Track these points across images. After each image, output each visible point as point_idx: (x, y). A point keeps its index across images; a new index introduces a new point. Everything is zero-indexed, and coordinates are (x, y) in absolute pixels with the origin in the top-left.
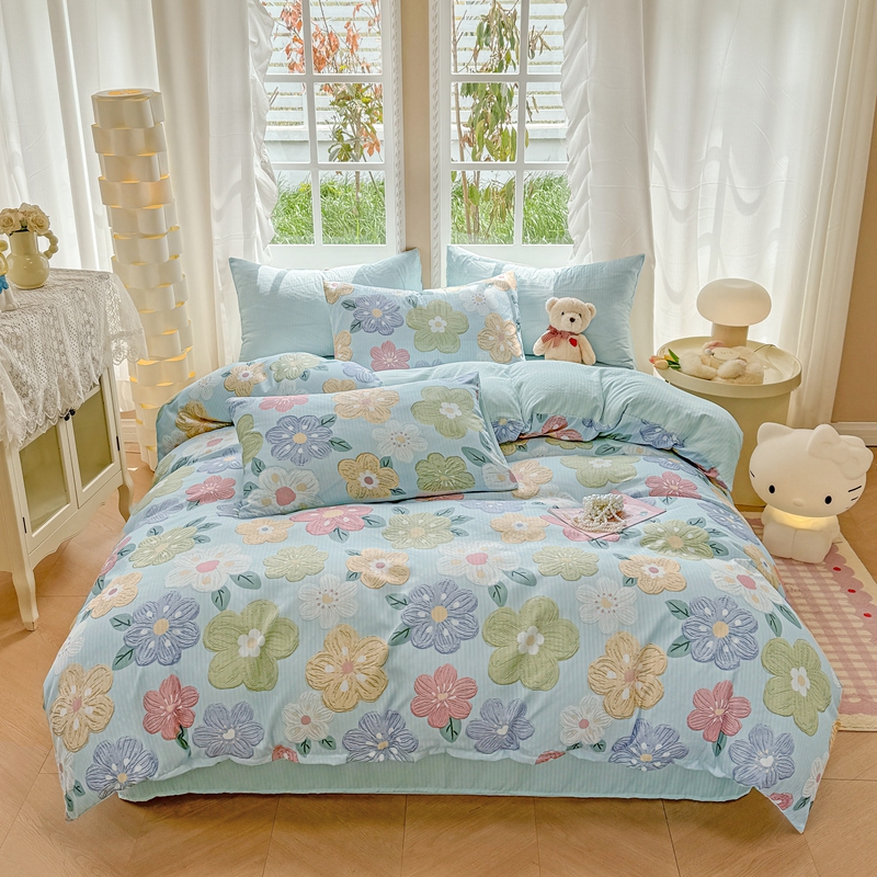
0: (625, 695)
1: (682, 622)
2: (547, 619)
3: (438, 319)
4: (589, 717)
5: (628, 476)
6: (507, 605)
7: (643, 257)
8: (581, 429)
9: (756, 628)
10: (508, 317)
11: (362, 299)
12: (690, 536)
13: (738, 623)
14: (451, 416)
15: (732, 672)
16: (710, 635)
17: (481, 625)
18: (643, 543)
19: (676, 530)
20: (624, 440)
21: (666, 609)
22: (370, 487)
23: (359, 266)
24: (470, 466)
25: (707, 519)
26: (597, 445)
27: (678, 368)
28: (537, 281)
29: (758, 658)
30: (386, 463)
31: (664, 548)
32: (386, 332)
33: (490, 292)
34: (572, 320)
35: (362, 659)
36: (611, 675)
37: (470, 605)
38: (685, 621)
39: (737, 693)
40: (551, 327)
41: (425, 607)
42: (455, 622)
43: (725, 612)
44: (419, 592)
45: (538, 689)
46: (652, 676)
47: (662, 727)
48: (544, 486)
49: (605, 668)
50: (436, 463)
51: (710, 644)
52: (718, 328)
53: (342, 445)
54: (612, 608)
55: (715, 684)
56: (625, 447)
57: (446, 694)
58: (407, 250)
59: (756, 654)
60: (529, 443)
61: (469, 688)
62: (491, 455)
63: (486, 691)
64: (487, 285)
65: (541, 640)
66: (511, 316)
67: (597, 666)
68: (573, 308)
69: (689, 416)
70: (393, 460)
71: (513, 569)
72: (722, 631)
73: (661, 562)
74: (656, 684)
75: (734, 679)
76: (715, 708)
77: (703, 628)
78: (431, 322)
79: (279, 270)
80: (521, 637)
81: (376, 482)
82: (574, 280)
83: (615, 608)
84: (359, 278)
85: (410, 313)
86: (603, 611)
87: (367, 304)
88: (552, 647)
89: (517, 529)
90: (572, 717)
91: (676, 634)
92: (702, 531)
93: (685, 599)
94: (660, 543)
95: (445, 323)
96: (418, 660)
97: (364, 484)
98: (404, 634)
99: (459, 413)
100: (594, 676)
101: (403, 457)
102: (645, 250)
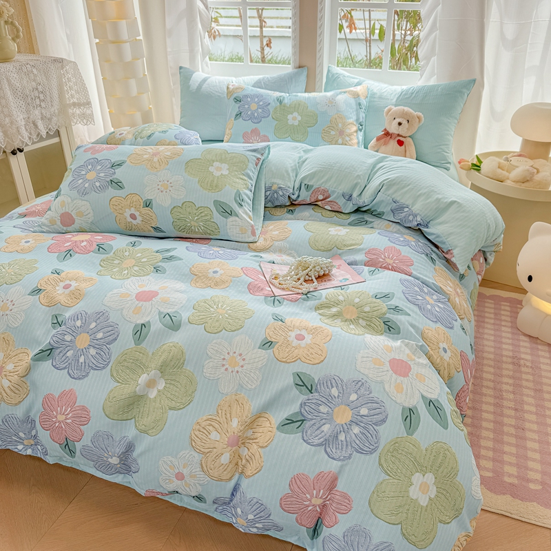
0: (225, 459)
1: (303, 398)
2: (172, 367)
3: (295, 114)
4: (185, 472)
5: (354, 245)
6: (144, 345)
7: (475, 80)
8: (341, 201)
9: (384, 421)
10: (351, 118)
11: (246, 96)
12: (367, 309)
13: (364, 411)
14: (217, 174)
15: (340, 463)
16: (329, 418)
17: (113, 359)
18: (317, 308)
19: (357, 300)
20: (379, 215)
21: (290, 380)
22: (134, 222)
23: (261, 77)
24: (217, 218)
25: (399, 294)
26: (353, 217)
27: (478, 170)
28: (385, 94)
29: (376, 455)
30: (148, 204)
31: (334, 316)
32: (256, 121)
33: (341, 98)
34: (400, 124)
35: (10, 367)
36: (214, 435)
37: (111, 338)
38: (306, 397)
39: (341, 486)
40: (385, 130)
41: (74, 332)
42: (93, 351)
43: (353, 397)
44: (76, 317)
45: (145, 432)
46: (255, 446)
47: (255, 500)
48: (276, 243)
49: (211, 428)
50: (188, 210)
51: (326, 428)
52: (526, 142)
53: (118, 184)
54: (236, 369)
55: (317, 471)
56: (377, 222)
57: (64, 417)
58: (299, 67)
59: (374, 450)
60: (298, 209)
61: (83, 416)
62: (240, 211)
63: (98, 422)
64: (341, 93)
65: (161, 385)
66: (355, 118)
67: (204, 424)
68: (403, 114)
69: (438, 200)
70: (154, 202)
71: (169, 311)
72: (343, 416)
73: (314, 331)
74: (257, 456)
75: (340, 472)
76: (312, 496)
77: (323, 409)
78: (290, 117)
79: (207, 75)
80: (143, 378)
81: (139, 219)
82: (414, 95)
83: (240, 370)
84: (258, 84)
85: (276, 108)
86: (226, 369)
87: (249, 99)
88: (169, 395)
89: (211, 275)
90: (170, 467)
91: (293, 408)
92: (383, 306)
93: (316, 374)
94: (334, 310)
95: (299, 118)
96: (51, 379)
97: (129, 219)
98: (47, 353)
99: (225, 172)
100: (197, 433)
101: (163, 201)
102: (477, 76)
